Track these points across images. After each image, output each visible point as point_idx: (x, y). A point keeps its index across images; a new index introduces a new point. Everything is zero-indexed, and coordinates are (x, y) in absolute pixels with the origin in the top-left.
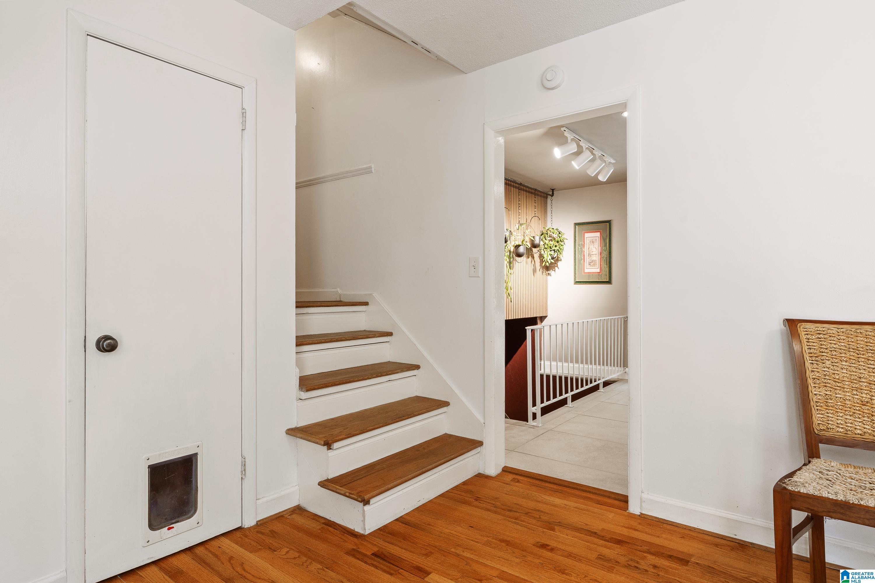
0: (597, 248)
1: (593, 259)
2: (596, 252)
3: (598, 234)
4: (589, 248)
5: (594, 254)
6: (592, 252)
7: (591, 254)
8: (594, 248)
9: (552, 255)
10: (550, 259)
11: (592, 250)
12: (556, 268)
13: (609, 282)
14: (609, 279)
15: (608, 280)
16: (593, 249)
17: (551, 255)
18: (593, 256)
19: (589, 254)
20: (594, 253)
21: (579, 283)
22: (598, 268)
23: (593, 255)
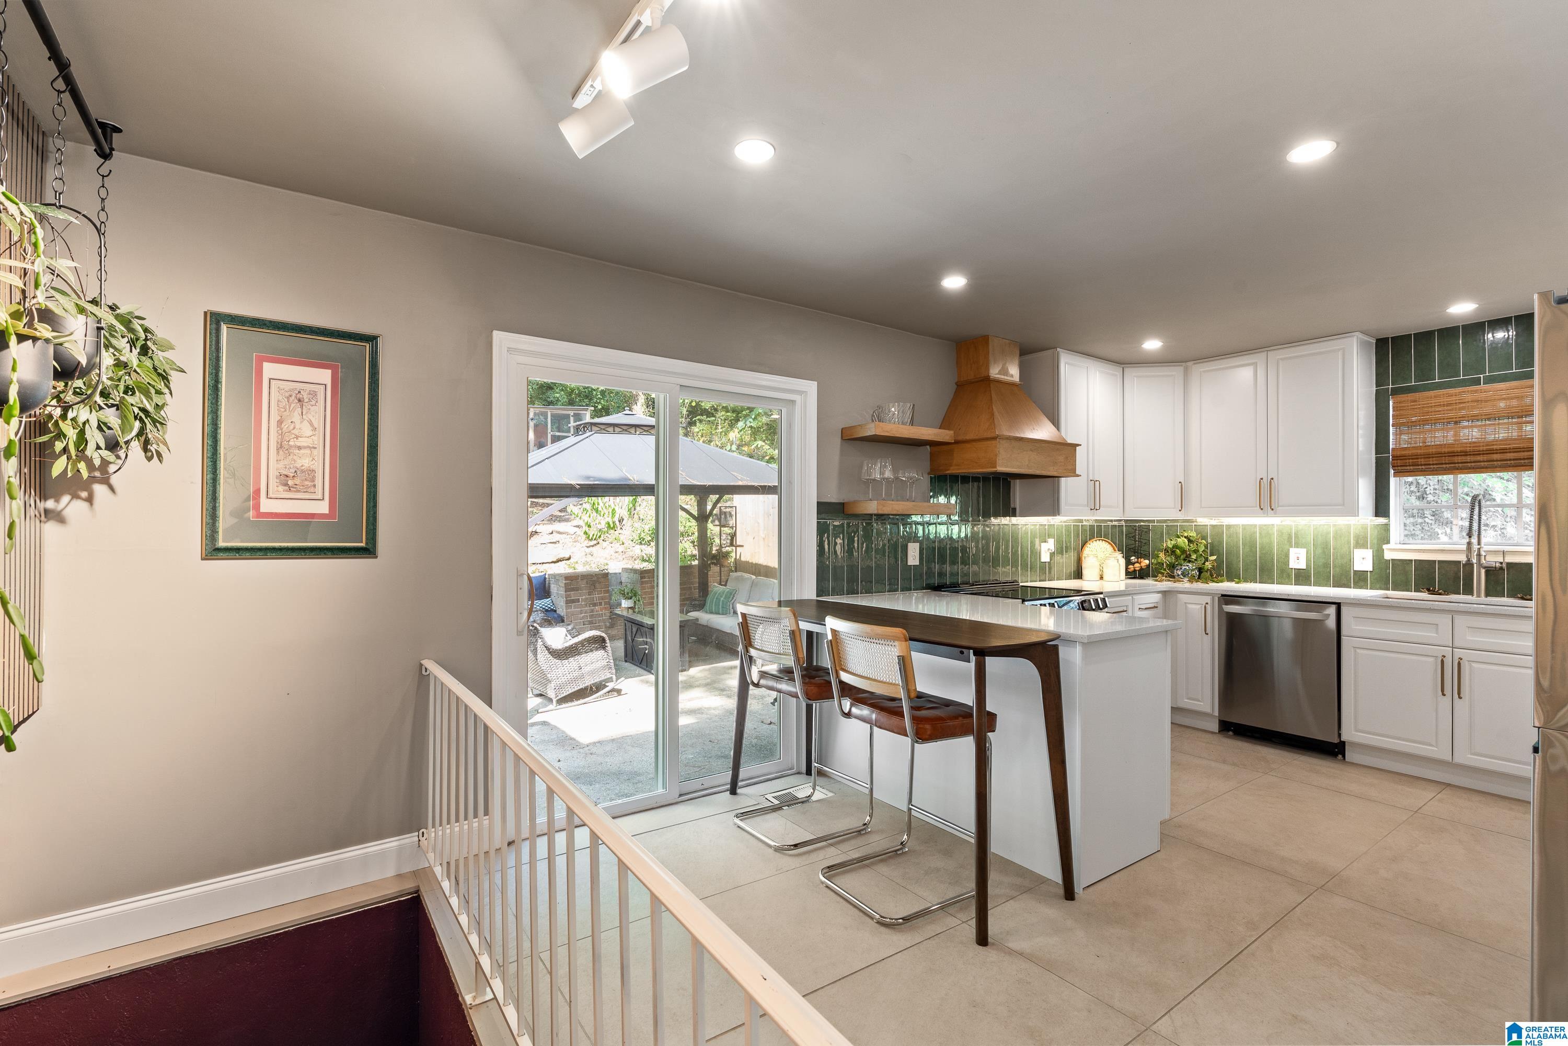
0: (316, 425)
1: (298, 466)
2: (315, 438)
3: (324, 376)
4: (280, 422)
5: (305, 444)
6: (297, 437)
7: (291, 443)
8: (306, 423)
9: (110, 428)
10: (98, 448)
11: (295, 432)
12: (99, 490)
13: (369, 551)
14: (367, 539)
15: (363, 545)
16: (297, 427)
17: (105, 429)
18: (302, 451)
19: (280, 447)
20: (302, 442)
21: (232, 554)
22: (320, 497)
23: (299, 448)
